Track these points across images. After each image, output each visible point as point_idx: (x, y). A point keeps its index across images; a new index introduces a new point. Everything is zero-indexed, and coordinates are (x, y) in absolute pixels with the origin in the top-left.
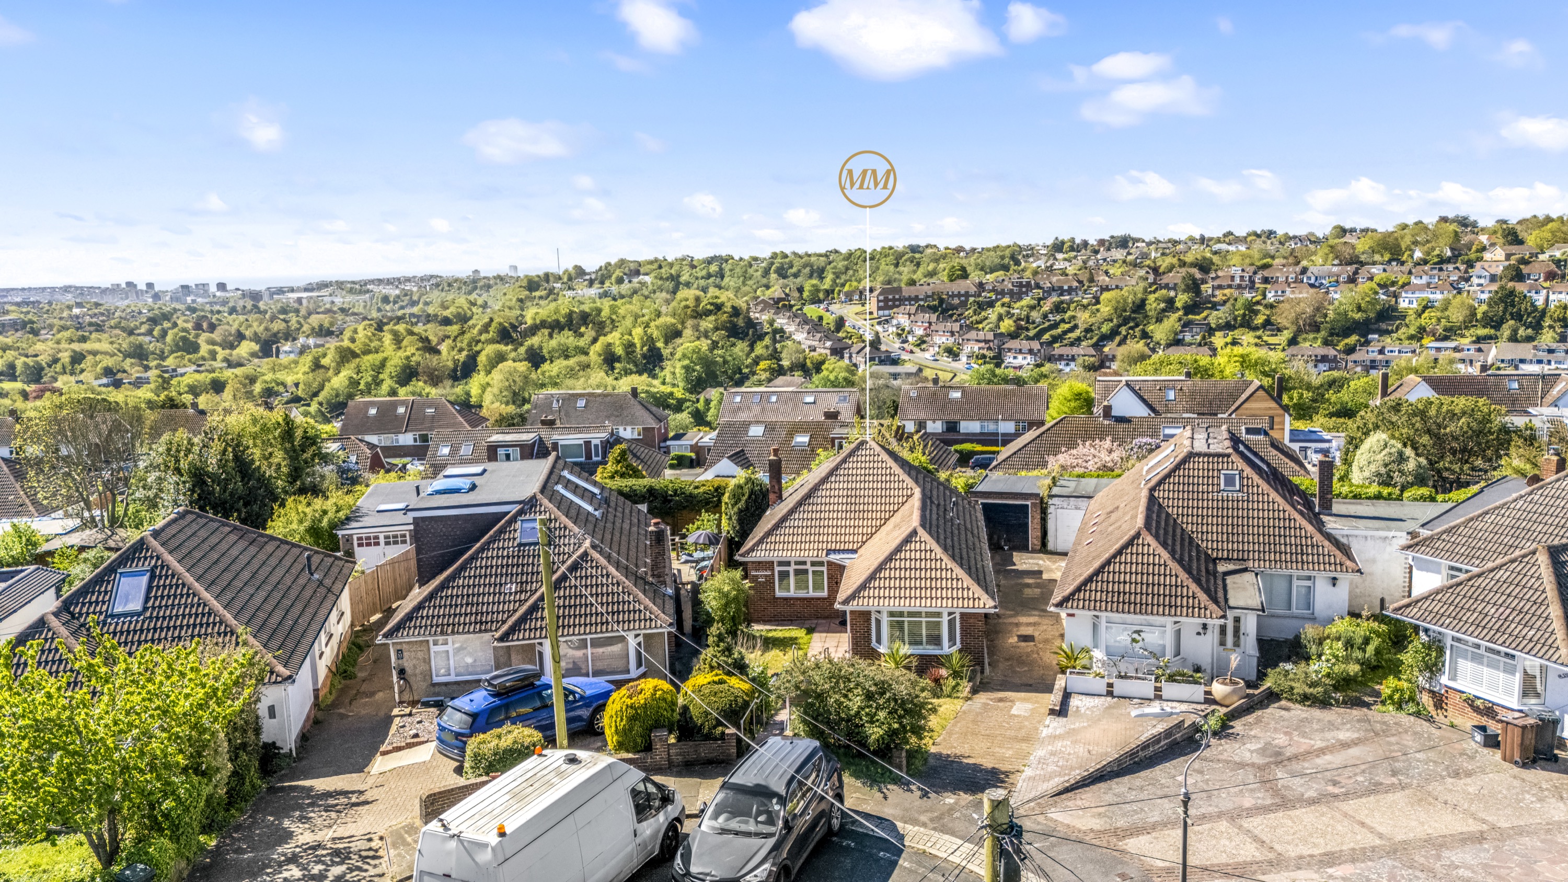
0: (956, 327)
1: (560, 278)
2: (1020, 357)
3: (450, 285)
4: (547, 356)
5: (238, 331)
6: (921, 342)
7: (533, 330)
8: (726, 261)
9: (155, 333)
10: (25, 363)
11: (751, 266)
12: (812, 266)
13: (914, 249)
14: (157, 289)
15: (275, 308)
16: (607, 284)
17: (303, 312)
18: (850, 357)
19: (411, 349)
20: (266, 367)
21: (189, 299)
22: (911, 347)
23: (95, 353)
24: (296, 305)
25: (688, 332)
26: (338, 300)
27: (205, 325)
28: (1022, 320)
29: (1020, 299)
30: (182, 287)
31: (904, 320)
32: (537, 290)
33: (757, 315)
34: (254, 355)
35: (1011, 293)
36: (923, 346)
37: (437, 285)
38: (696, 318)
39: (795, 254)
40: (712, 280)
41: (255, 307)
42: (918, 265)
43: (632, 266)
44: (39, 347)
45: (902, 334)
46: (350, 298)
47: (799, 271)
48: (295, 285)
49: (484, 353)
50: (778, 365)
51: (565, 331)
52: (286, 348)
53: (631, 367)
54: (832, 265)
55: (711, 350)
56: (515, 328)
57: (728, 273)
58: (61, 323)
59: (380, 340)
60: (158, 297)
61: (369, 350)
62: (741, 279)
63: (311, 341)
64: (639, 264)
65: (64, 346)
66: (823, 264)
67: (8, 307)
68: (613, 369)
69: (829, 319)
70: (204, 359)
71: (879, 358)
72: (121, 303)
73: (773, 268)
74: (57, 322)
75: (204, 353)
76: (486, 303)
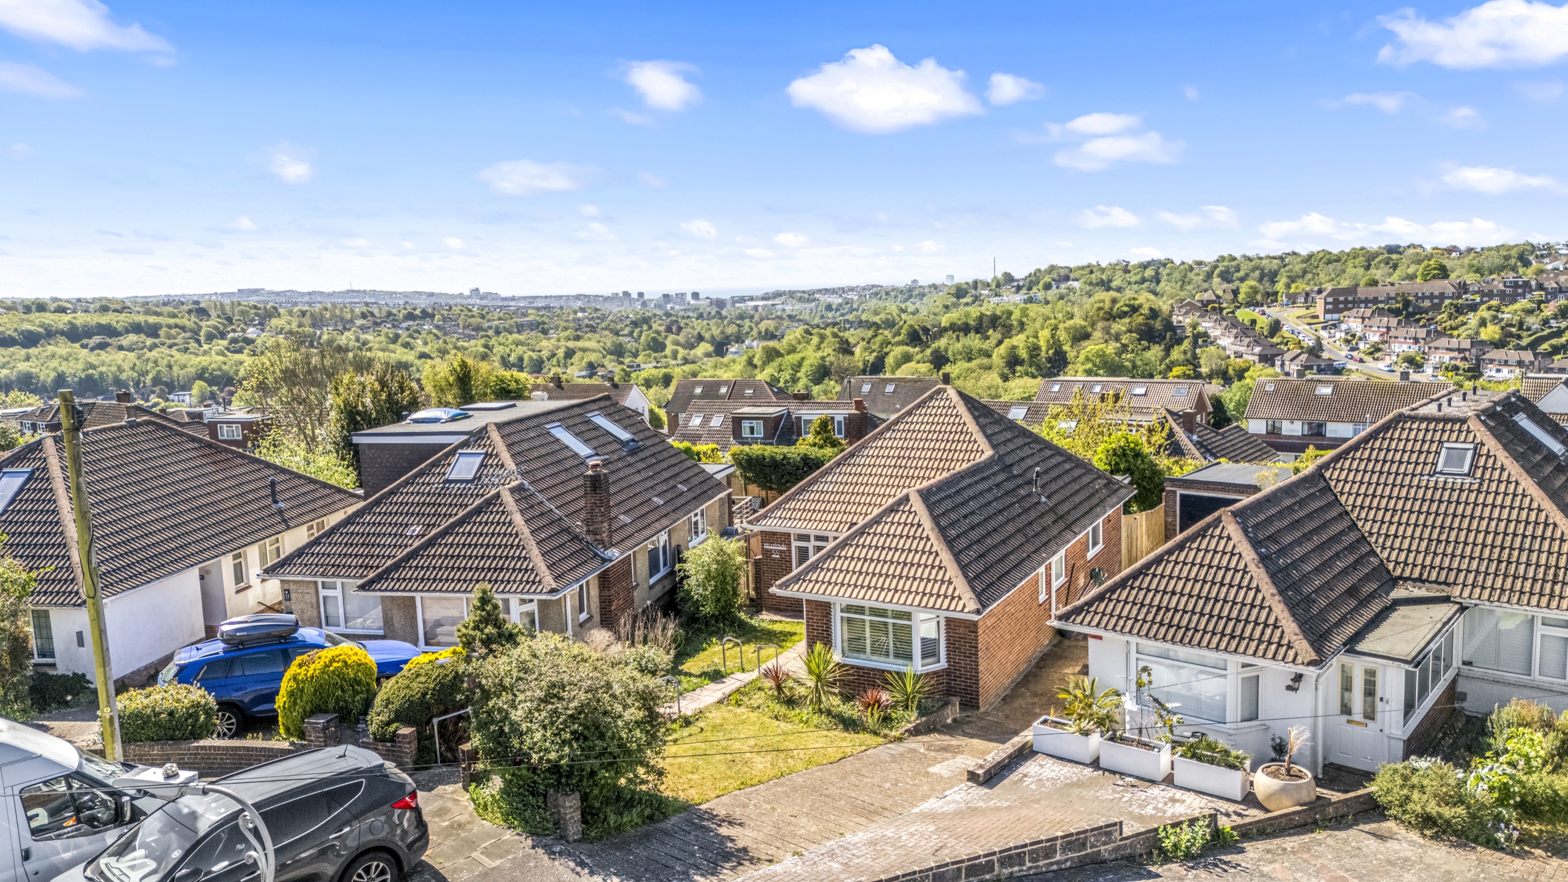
0: (1422, 333)
1: (988, 285)
2: (1505, 370)
3: (887, 294)
4: (951, 358)
5: (699, 334)
6: (1375, 350)
7: (943, 331)
8: (1165, 265)
9: (635, 334)
10: (531, 358)
11: (1191, 269)
12: (1263, 270)
13: (1392, 250)
14: (646, 297)
15: (734, 313)
16: (1035, 290)
17: (757, 318)
18: (1283, 365)
19: (829, 351)
20: (710, 364)
21: (669, 306)
22: (1362, 356)
23: (584, 350)
24: (752, 312)
25: (1097, 334)
26: (788, 308)
27: (674, 328)
28: (1513, 326)
29: (1514, 301)
30: (665, 296)
31: (1355, 325)
32: (964, 297)
33: (1181, 318)
34: (708, 355)
35: (1502, 295)
36: (1376, 355)
37: (876, 294)
38: (1108, 320)
39: (1244, 256)
40: (1146, 284)
41: (718, 313)
42: (1395, 267)
43: (1062, 272)
44: (544, 343)
45: (1351, 340)
46: (798, 306)
47: (1247, 275)
48: (754, 294)
49: (892, 354)
50: (1195, 371)
51: (972, 334)
52: (733, 349)
53: (1033, 370)
54: (1287, 268)
55: (1119, 354)
56: (926, 330)
57: (1165, 277)
58: (566, 324)
59: (808, 342)
60: (644, 304)
61: (792, 350)
62: (1180, 283)
63: (755, 343)
64: (1071, 270)
65: (563, 343)
66: (1276, 267)
67: (530, 311)
68: (1014, 372)
69: (1263, 323)
70: (666, 357)
71: (1319, 366)
72: (615, 309)
73: (1217, 271)
74: (563, 324)
75: (668, 351)
76: (917, 311)
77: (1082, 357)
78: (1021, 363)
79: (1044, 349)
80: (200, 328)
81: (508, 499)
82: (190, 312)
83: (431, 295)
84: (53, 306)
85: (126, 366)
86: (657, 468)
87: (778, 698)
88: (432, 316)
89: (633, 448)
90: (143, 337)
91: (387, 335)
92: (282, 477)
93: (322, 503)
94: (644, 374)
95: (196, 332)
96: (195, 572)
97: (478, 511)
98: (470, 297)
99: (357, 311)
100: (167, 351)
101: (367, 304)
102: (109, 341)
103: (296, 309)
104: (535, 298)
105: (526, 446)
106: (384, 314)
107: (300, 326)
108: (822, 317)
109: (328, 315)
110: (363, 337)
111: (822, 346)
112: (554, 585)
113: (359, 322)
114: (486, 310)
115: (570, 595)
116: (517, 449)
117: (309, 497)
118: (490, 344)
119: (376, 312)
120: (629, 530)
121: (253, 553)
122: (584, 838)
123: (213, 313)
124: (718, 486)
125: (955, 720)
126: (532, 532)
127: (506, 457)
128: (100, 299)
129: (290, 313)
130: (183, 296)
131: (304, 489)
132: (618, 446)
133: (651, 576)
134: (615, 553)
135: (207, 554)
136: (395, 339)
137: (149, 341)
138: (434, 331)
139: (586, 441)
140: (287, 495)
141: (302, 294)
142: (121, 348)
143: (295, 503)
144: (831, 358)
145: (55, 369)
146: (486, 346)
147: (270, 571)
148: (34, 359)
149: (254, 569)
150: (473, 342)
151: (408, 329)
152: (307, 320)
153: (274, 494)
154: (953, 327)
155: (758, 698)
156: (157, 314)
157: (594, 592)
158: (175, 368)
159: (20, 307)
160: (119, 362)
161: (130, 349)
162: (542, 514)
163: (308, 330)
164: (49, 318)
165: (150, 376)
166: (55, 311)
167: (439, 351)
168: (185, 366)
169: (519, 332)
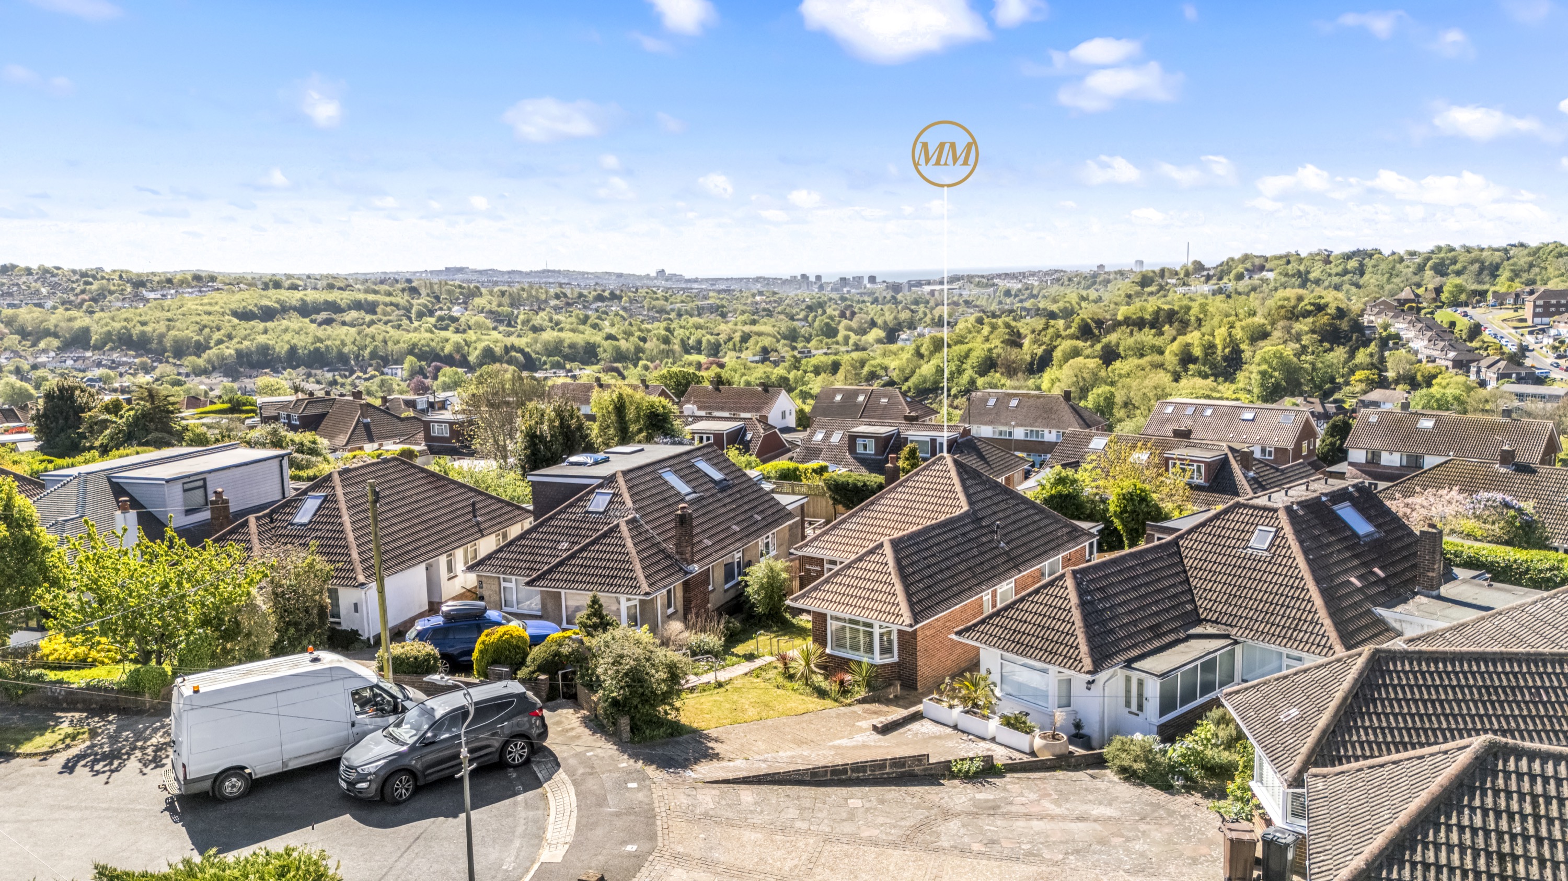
1: (1177, 273)
3: (1070, 280)
4: (1123, 354)
5: (872, 319)
7: (1117, 324)
8: (1371, 256)
9: (810, 319)
10: (709, 341)
11: (1402, 260)
12: (1482, 263)
14: (823, 280)
15: (910, 298)
16: (1225, 280)
17: (932, 303)
18: (1478, 372)
19: (997, 342)
20: (879, 352)
21: (845, 290)
23: (759, 334)
24: (928, 297)
25: (1277, 334)
26: (965, 293)
27: (848, 313)
30: (842, 279)
32: (1149, 285)
33: (1372, 318)
34: (879, 341)
37: (1058, 280)
38: (1290, 319)
39: (1464, 247)
40: (1348, 277)
41: (894, 298)
43: (1257, 262)
44: (723, 327)
45: (1559, 347)
46: (976, 291)
47: (1465, 268)
48: (931, 278)
49: (1059, 348)
50: (1380, 376)
51: (1146, 330)
52: (903, 336)
53: (1207, 369)
54: (1511, 261)
55: (1298, 355)
56: (1100, 323)
57: (1370, 269)
58: (744, 308)
59: (979, 332)
60: (821, 288)
61: (960, 341)
62: (1387, 276)
63: (926, 331)
64: (1266, 259)
65: (739, 327)
66: (1498, 260)
67: (711, 294)
68: (1186, 371)
69: (1463, 324)
70: (837, 343)
71: (1518, 374)
72: (792, 293)
73: (1430, 263)
74: (741, 307)
75: (840, 337)
76: (1100, 298)
77: (1257, 358)
78: (1194, 360)
79: (1220, 347)
80: (411, 306)
81: (624, 528)
82: (403, 290)
83: (620, 275)
84: (287, 283)
85: (348, 341)
86: (740, 502)
87: (784, 674)
88: (620, 298)
89: (722, 486)
90: (363, 313)
91: (577, 316)
92: (480, 498)
93: (506, 517)
94: (814, 361)
95: (408, 310)
96: (423, 566)
97: (604, 535)
98: (656, 278)
99: (552, 291)
100: (383, 328)
101: (561, 285)
102: (334, 316)
103: (496, 289)
104: (716, 280)
105: (642, 487)
106: (576, 295)
107: (499, 305)
108: (1000, 303)
109: (525, 295)
110: (555, 317)
111: (991, 337)
112: (648, 590)
113: (553, 302)
114: (670, 292)
115: (660, 596)
116: (635, 490)
117: (498, 513)
118: (672, 326)
119: (568, 292)
120: (709, 551)
121: (459, 554)
122: (632, 741)
123: (423, 292)
124: (790, 515)
125: (896, 696)
126: (638, 553)
127: (627, 497)
128: (327, 277)
129: (491, 293)
130: (397, 273)
131: (494, 507)
132: (711, 485)
133: (726, 582)
134: (696, 568)
135: (431, 555)
136: (585, 320)
137: (368, 318)
138: (621, 312)
139: (688, 482)
140: (483, 511)
141: (502, 273)
142: (344, 323)
143: (488, 517)
144: (999, 350)
145: (288, 342)
146: (668, 329)
147: (470, 568)
148: (270, 332)
149: (460, 566)
150: (656, 324)
151: (597, 311)
152: (506, 300)
153: (474, 511)
154: (1127, 322)
155: (772, 674)
156: (376, 292)
157: (679, 594)
158: (390, 344)
159: (259, 283)
160: (343, 337)
161: (352, 325)
162: (647, 539)
163: (506, 309)
164: (284, 295)
165: (368, 350)
166: (289, 289)
167: (625, 333)
168: (398, 342)
169: (699, 315)
